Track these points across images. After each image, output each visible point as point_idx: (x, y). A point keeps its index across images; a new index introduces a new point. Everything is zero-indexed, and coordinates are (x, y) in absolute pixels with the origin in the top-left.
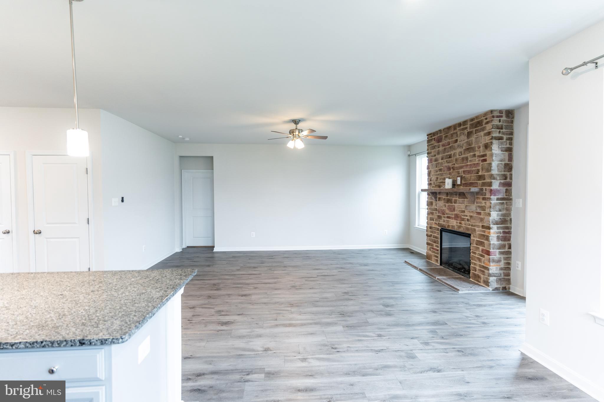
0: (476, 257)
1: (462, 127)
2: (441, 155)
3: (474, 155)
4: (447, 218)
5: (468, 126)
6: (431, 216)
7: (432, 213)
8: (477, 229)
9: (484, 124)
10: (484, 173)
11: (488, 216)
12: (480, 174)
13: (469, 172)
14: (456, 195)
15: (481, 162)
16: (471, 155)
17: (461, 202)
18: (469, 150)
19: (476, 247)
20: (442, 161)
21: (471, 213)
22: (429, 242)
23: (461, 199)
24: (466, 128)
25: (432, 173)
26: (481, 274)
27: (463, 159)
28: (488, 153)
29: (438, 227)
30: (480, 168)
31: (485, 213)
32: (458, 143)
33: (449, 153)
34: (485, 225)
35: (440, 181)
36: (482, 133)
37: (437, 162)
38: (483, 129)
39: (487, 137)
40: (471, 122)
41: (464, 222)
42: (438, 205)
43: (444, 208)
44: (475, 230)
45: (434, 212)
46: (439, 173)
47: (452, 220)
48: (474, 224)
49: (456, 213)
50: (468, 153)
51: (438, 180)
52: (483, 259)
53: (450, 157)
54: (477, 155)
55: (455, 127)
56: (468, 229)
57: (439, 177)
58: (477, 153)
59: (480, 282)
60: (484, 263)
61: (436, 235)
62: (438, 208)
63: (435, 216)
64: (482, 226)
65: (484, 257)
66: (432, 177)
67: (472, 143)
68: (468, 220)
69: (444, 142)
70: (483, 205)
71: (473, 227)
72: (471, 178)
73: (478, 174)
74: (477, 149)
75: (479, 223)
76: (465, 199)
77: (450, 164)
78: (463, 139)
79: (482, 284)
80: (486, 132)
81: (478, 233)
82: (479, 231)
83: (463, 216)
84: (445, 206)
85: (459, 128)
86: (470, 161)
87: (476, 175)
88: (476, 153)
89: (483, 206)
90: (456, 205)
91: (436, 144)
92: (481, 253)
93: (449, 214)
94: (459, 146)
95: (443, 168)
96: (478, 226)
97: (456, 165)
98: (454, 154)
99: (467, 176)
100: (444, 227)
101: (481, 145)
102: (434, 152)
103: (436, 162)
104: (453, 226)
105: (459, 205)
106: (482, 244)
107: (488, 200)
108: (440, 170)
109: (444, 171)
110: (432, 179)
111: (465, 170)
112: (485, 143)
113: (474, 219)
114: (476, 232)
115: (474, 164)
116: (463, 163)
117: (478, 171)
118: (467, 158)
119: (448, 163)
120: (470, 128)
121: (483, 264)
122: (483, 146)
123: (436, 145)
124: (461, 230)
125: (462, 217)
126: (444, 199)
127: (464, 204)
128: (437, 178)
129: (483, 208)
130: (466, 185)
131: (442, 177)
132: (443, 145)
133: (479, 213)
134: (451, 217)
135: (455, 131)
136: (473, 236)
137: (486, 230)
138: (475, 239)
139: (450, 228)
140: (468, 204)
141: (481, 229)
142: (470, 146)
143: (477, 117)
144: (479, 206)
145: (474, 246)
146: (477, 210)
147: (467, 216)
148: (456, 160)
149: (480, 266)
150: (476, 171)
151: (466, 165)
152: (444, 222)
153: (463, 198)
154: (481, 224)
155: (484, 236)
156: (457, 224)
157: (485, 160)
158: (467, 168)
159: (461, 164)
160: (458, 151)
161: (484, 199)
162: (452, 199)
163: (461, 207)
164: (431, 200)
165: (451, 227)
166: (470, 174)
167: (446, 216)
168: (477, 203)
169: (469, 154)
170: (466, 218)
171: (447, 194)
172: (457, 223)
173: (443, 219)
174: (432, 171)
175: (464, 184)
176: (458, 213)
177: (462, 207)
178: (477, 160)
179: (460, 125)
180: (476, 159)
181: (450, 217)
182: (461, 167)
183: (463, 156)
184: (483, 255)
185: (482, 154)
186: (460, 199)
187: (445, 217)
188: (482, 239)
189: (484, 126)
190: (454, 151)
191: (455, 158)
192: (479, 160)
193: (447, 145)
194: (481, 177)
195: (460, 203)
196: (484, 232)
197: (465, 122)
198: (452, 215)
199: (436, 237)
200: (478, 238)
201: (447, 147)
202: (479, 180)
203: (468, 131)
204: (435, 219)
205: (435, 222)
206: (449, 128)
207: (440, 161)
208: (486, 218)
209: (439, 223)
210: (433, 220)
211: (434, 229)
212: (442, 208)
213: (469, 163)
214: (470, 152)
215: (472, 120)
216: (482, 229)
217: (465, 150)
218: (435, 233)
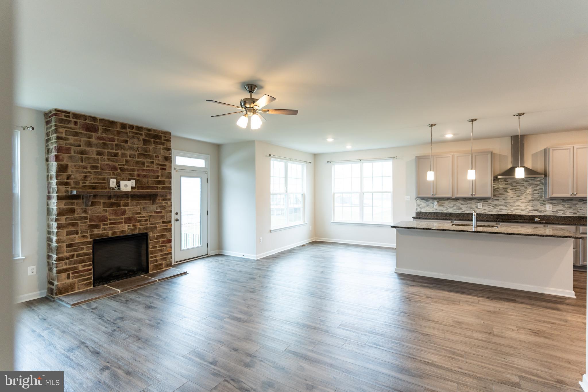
0: (157, 250)
1: (134, 131)
2: (94, 149)
3: (152, 163)
4: (110, 225)
5: (143, 134)
6: (71, 229)
7: (73, 225)
8: (157, 225)
9: (162, 139)
10: (165, 179)
11: (169, 213)
12: (160, 179)
13: (145, 176)
14: (128, 197)
15: (160, 170)
16: (148, 161)
17: (135, 204)
18: (145, 156)
19: (156, 241)
20: (99, 157)
21: (149, 213)
22: (65, 267)
23: (135, 201)
24: (141, 134)
25: (70, 169)
26: (163, 261)
27: (137, 162)
28: (167, 163)
29: (89, 240)
30: (159, 174)
31: (166, 211)
32: (129, 144)
33: (114, 151)
34: (165, 220)
35: (93, 181)
36: (162, 147)
37: (84, 156)
38: (163, 144)
39: (166, 151)
40: (148, 131)
41: (139, 224)
42: (90, 212)
43: (103, 214)
44: (156, 227)
45: (79, 222)
46: (89, 170)
47: (119, 225)
48: (153, 222)
49: (126, 216)
50: (144, 158)
51: (89, 179)
52: (164, 248)
53: (116, 155)
54: (155, 163)
55: (124, 126)
56: (146, 229)
57: (92, 176)
58: (156, 162)
59: (163, 268)
60: (166, 251)
61: (84, 251)
62: (88, 216)
63: (81, 226)
64: (162, 222)
65: (165, 246)
66: (70, 173)
67: (150, 151)
68: (146, 220)
69: (99, 134)
70: (164, 204)
71: (152, 225)
72: (148, 181)
73: (158, 179)
74: (155, 158)
75: (160, 220)
76: (140, 201)
77: (117, 164)
78: (137, 143)
79: (164, 269)
80: (165, 146)
81: (158, 229)
82: (160, 226)
83: (138, 217)
84: (106, 211)
85: (131, 130)
86: (148, 166)
87: (155, 180)
88: (154, 161)
89: (164, 206)
90: (126, 208)
91: (83, 132)
92: (161, 245)
93: (115, 219)
94: (131, 148)
95: (99, 165)
96: (159, 223)
97: (125, 167)
98: (123, 155)
99: (144, 180)
100: (105, 237)
101: (160, 155)
102: (76, 140)
103: (80, 155)
104: (122, 232)
105: (133, 208)
106: (162, 236)
107: (169, 201)
108: (93, 167)
109: (102, 169)
110: (72, 177)
111: (141, 173)
112: (165, 155)
113: (154, 218)
114: (157, 229)
115: (153, 170)
116: (135, 167)
117: (158, 176)
118: (143, 163)
119: (114, 162)
120: (146, 136)
121: (165, 253)
122: (162, 158)
123: (81, 133)
124: (137, 232)
125: (138, 219)
126: (104, 203)
127: (140, 206)
128: (85, 177)
129: (164, 208)
130: (142, 188)
131: (100, 176)
132: (99, 138)
133: (160, 212)
134: (118, 222)
135: (123, 131)
136: (153, 233)
137: (167, 224)
138: (155, 235)
139: (118, 235)
140: (144, 206)
141: (161, 225)
142: (146, 153)
143: (155, 131)
144: (160, 207)
145: (154, 241)
146: (158, 210)
147: (144, 217)
148: (127, 161)
149: (162, 255)
150: (155, 176)
151: (141, 169)
152: (104, 229)
153: (137, 201)
154: (161, 221)
155: (166, 229)
156: (129, 228)
157: (165, 169)
158: (143, 172)
159: (134, 166)
160: (128, 153)
161: (164, 200)
162: (120, 203)
163: (135, 209)
164: (70, 207)
165: (118, 233)
166: (146, 178)
167: (109, 222)
168: (157, 204)
169: (146, 160)
170: (143, 219)
171: (110, 198)
172: (129, 226)
173: (102, 227)
174: (69, 165)
175: (138, 187)
176: (131, 216)
177: (137, 209)
178: (155, 168)
179: (132, 127)
180: (154, 166)
181: (115, 222)
182: (133, 170)
183: (137, 159)
184: (164, 245)
185: (160, 163)
186: (133, 202)
187: (104, 225)
188: (163, 233)
189: (162, 141)
190: (123, 151)
191: (124, 159)
192: (158, 168)
193: (109, 141)
194: (160, 182)
195: (133, 206)
196: (166, 226)
197: (139, 128)
198: (122, 219)
199: (86, 254)
200: (159, 233)
201: (108, 142)
202: (158, 185)
203: (143, 138)
204: (80, 232)
205: (80, 235)
206: (112, 123)
207: (94, 156)
208: (168, 215)
209: (91, 235)
210: (77, 233)
211: (80, 244)
212: (98, 215)
213: (145, 168)
214: (146, 158)
215: (149, 130)
216: (163, 225)
217: (140, 155)
218: (82, 249)
